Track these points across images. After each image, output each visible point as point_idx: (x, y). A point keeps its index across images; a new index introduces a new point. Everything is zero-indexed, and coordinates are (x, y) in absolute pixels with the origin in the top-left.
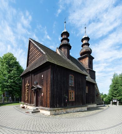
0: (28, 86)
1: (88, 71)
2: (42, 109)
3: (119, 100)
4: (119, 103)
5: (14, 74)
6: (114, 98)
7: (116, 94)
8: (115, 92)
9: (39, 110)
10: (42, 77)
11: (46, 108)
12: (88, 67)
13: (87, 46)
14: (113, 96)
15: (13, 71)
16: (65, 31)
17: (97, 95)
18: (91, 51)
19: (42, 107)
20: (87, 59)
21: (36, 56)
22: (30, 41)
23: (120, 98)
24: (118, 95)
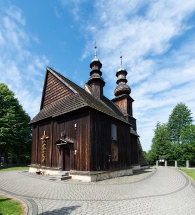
0: (46, 139)
1: (127, 119)
2: (76, 174)
3: (167, 160)
4: (168, 163)
5: (11, 118)
6: (160, 156)
7: (162, 152)
8: (161, 148)
9: (70, 175)
10: (76, 126)
11: (84, 172)
12: (126, 112)
13: (124, 83)
14: (159, 154)
15: (8, 114)
16: (96, 59)
17: (139, 153)
18: (130, 90)
19: (75, 171)
20: (126, 101)
21: (59, 95)
22: (48, 72)
23: (168, 156)
24: (165, 152)
